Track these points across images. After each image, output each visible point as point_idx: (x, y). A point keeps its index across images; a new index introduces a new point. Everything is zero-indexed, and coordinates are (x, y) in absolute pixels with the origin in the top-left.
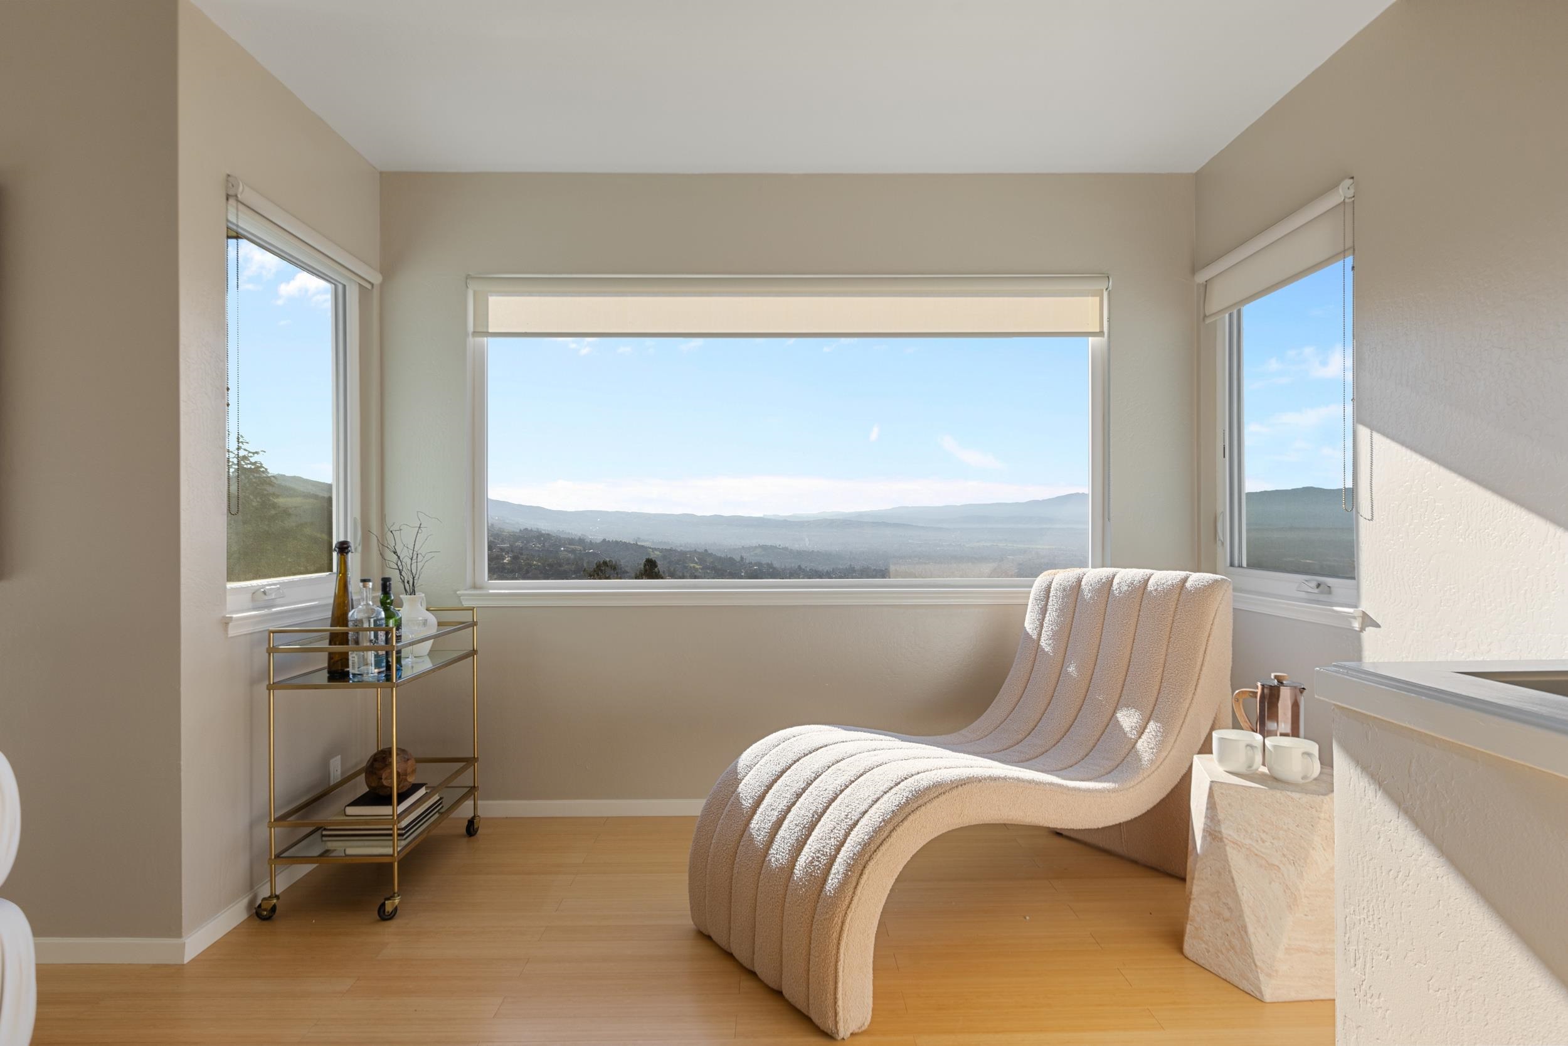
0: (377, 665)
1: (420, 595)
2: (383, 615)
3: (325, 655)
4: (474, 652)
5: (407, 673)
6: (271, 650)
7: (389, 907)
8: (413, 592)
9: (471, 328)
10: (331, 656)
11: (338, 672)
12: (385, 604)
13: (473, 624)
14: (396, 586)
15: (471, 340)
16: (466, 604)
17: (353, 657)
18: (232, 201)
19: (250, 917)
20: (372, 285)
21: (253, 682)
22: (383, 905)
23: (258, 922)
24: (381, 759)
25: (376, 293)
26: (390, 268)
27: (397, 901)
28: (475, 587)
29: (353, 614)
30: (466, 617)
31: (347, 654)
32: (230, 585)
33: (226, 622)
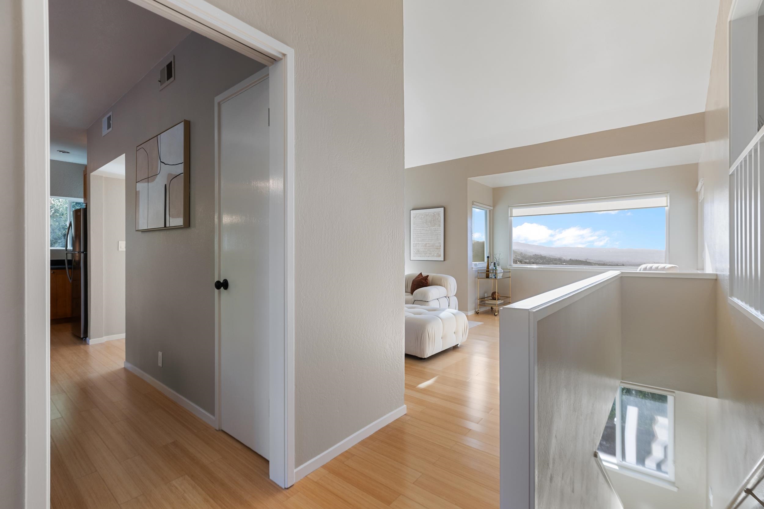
0: (494, 276)
1: (500, 266)
2: (495, 268)
3: (485, 274)
4: (510, 277)
5: (498, 277)
6: (478, 273)
7: (496, 314)
8: (499, 265)
9: (509, 216)
10: (486, 274)
11: (488, 277)
12: (495, 266)
13: (510, 272)
14: (496, 263)
15: (510, 218)
16: (508, 268)
17: (490, 275)
18: (473, 205)
19: (475, 313)
20: (491, 209)
21: (475, 278)
22: (495, 314)
23: (476, 314)
24: (494, 293)
25: (492, 211)
26: (494, 206)
27: (497, 313)
28: (510, 265)
29: (490, 268)
30: (508, 271)
31: (489, 274)
32: (473, 263)
33: (472, 268)
